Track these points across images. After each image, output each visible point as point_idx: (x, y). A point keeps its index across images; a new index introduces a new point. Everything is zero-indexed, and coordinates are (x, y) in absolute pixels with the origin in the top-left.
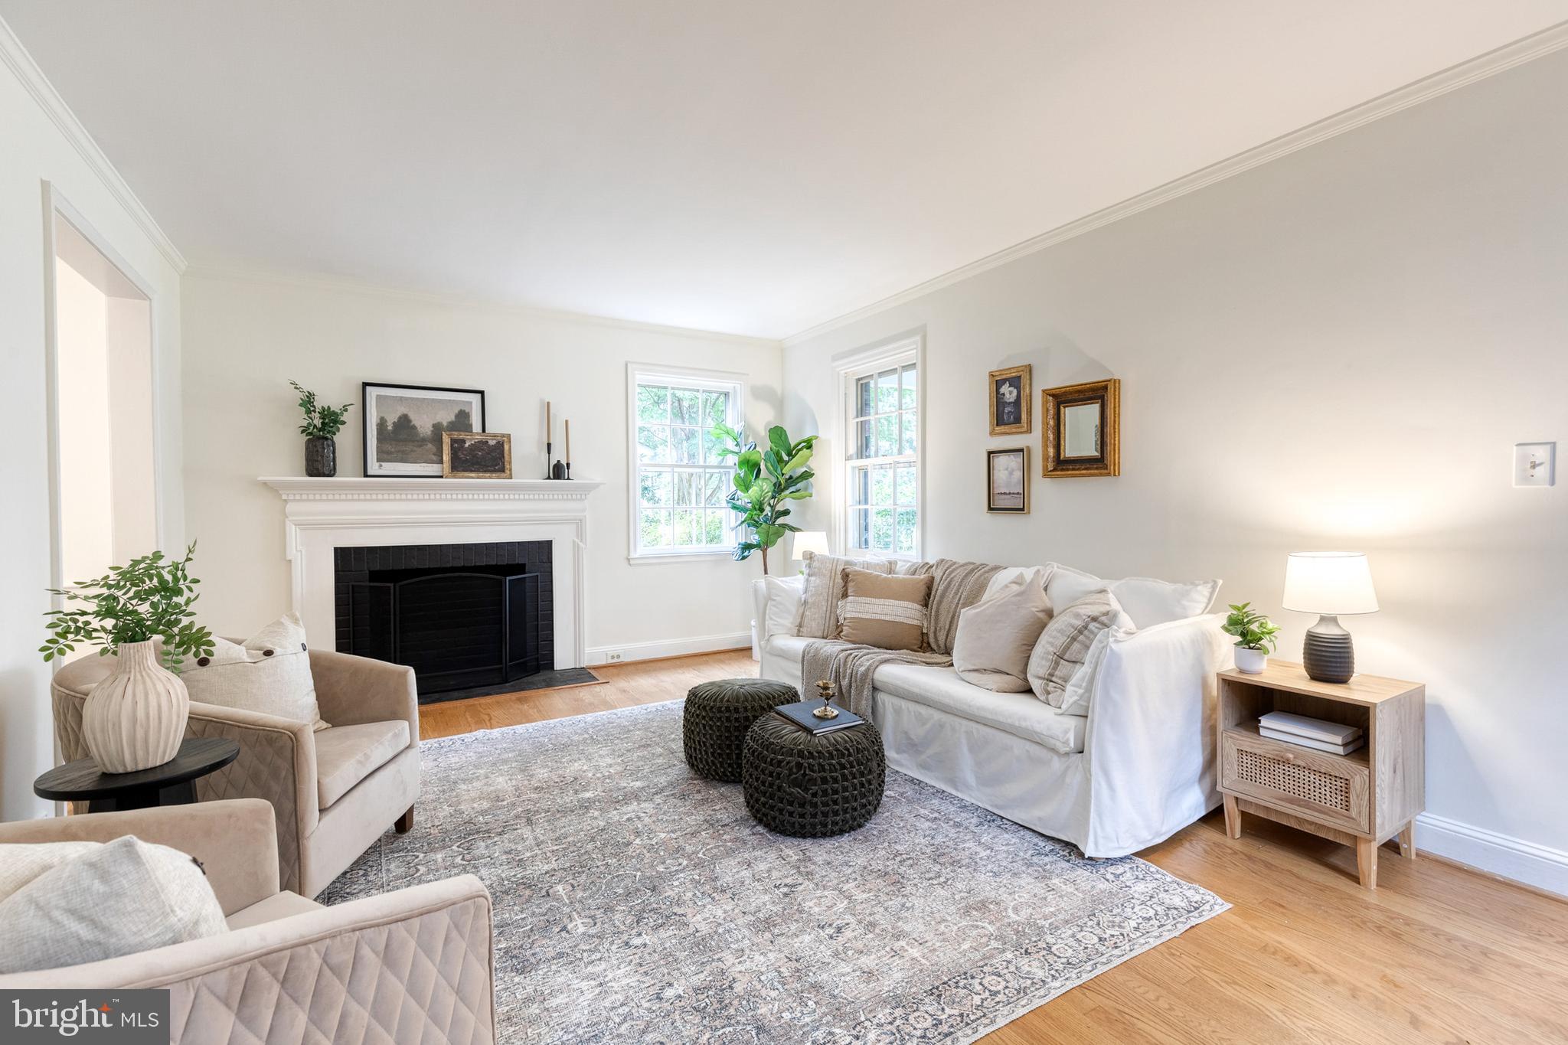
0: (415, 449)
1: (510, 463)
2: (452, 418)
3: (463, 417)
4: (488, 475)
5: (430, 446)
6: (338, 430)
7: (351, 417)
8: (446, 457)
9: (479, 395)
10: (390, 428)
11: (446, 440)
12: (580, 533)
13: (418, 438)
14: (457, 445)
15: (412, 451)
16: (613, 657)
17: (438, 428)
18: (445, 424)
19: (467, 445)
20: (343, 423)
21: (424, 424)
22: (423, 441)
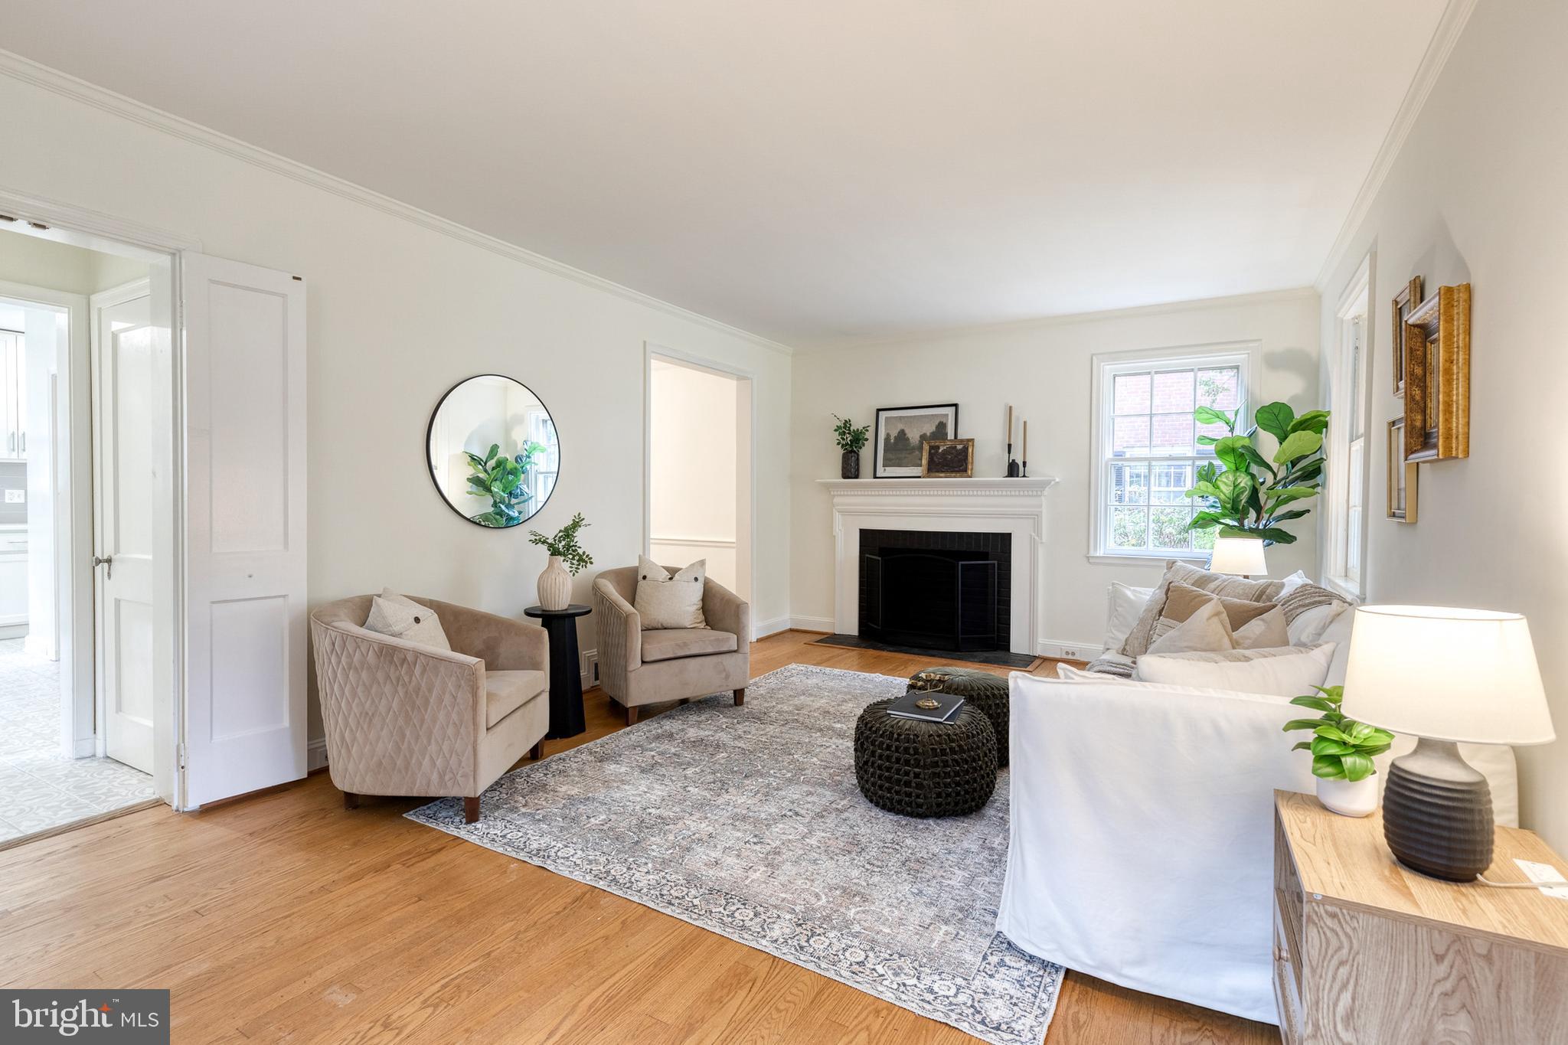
0: (907, 456)
1: (972, 463)
2: (933, 429)
3: (942, 426)
4: (953, 475)
5: (917, 453)
6: (864, 445)
7: (870, 435)
8: (924, 462)
9: (954, 408)
10: (892, 441)
11: (926, 447)
12: (1037, 529)
13: (908, 448)
14: (934, 449)
15: (905, 457)
16: (1067, 653)
17: (923, 437)
18: (928, 434)
19: (940, 451)
20: (867, 440)
21: (914, 436)
22: (913, 449)
